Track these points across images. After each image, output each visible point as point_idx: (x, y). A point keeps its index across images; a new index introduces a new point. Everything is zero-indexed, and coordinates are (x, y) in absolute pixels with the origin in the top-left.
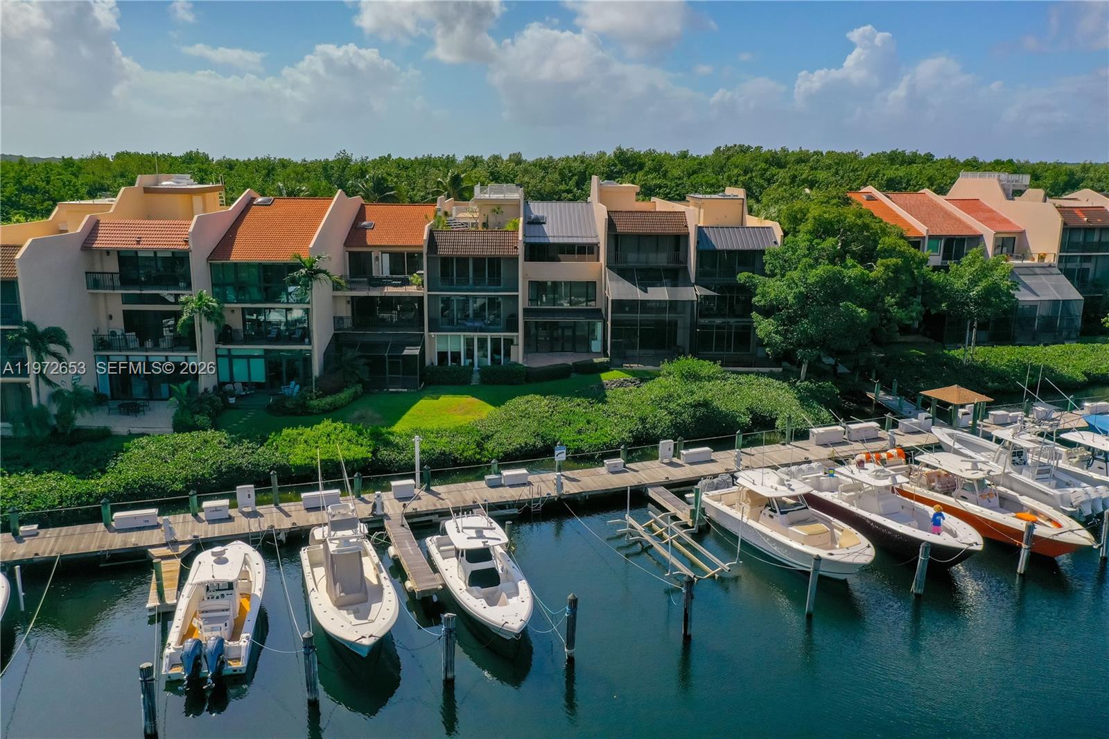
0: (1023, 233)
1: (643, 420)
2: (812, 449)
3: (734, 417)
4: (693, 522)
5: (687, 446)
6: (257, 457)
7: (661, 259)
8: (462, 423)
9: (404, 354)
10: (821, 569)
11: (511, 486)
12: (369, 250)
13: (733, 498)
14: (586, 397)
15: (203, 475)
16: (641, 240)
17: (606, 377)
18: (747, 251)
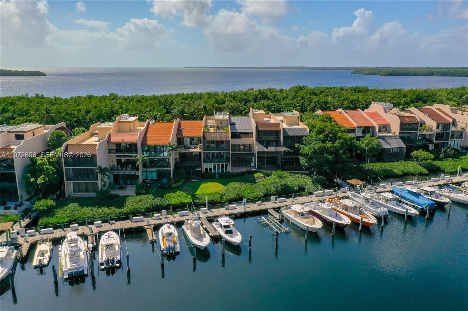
0: (389, 124)
1: (267, 190)
2: (314, 198)
3: (293, 188)
4: (280, 218)
5: (279, 198)
6: (162, 202)
7: (272, 138)
8: (216, 191)
9: (197, 170)
10: (308, 229)
11: (232, 209)
12: (183, 137)
13: (291, 212)
14: (250, 182)
15: (149, 207)
16: (266, 132)
17: (256, 175)
18: (299, 136)
